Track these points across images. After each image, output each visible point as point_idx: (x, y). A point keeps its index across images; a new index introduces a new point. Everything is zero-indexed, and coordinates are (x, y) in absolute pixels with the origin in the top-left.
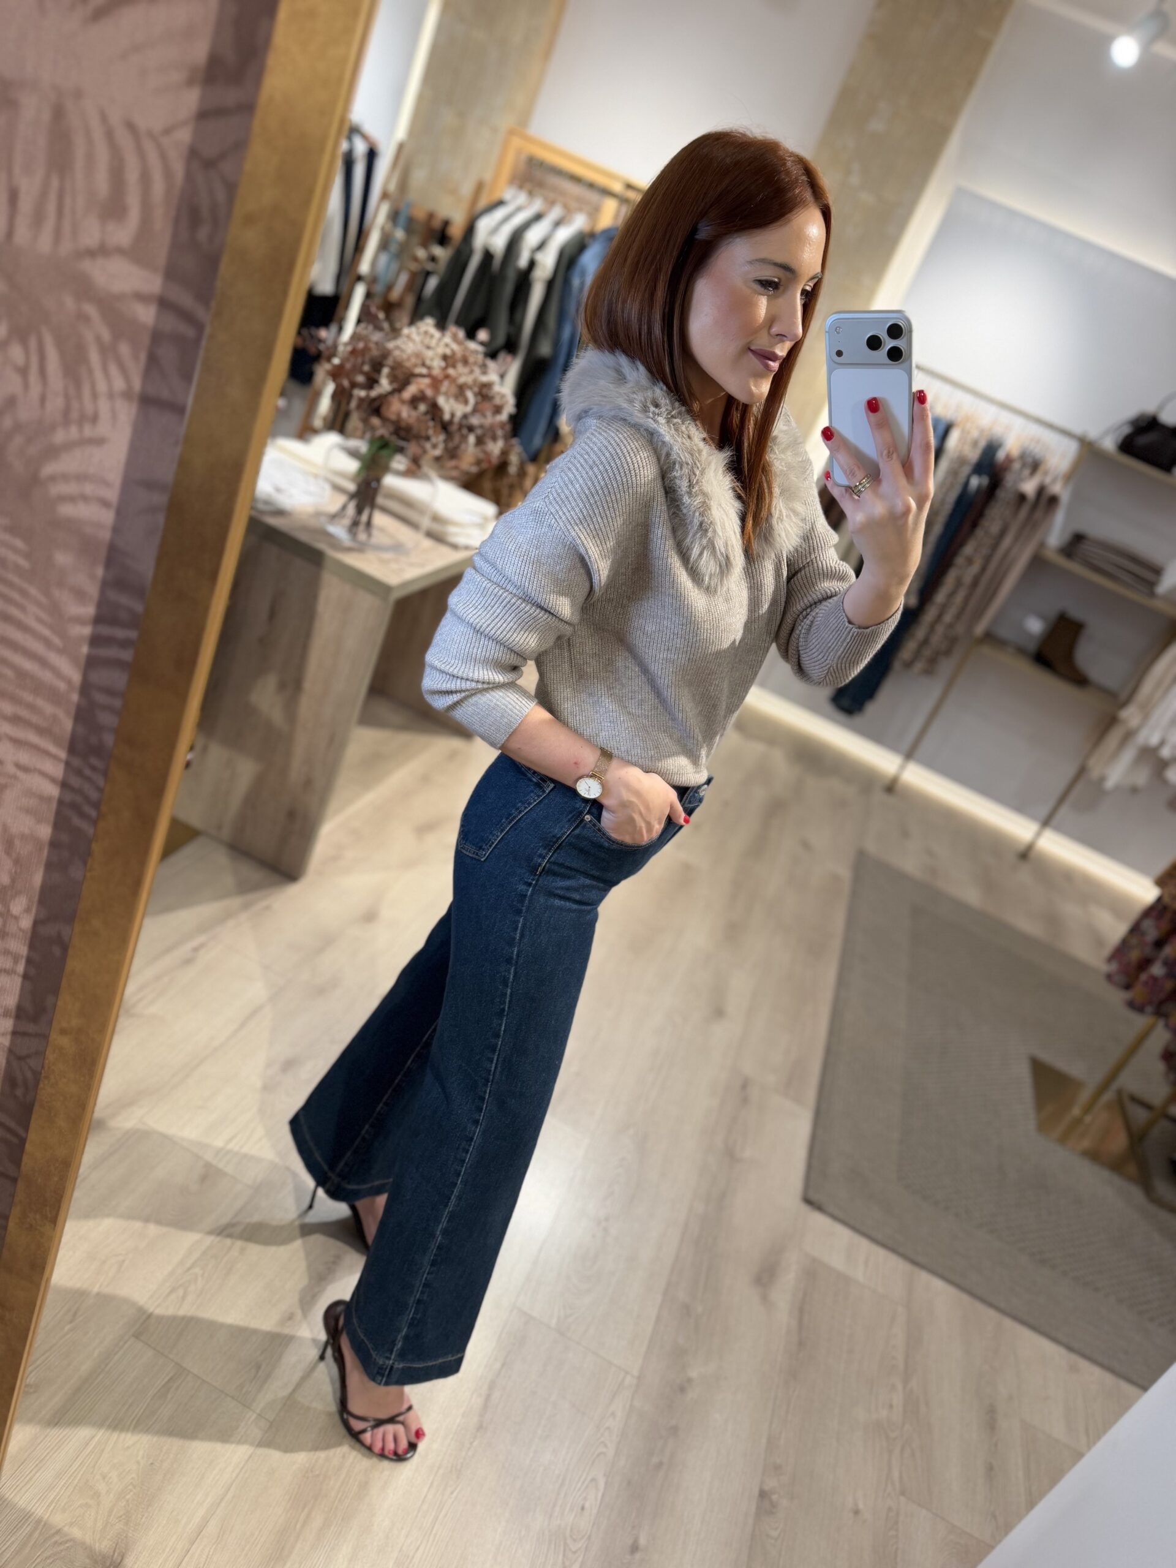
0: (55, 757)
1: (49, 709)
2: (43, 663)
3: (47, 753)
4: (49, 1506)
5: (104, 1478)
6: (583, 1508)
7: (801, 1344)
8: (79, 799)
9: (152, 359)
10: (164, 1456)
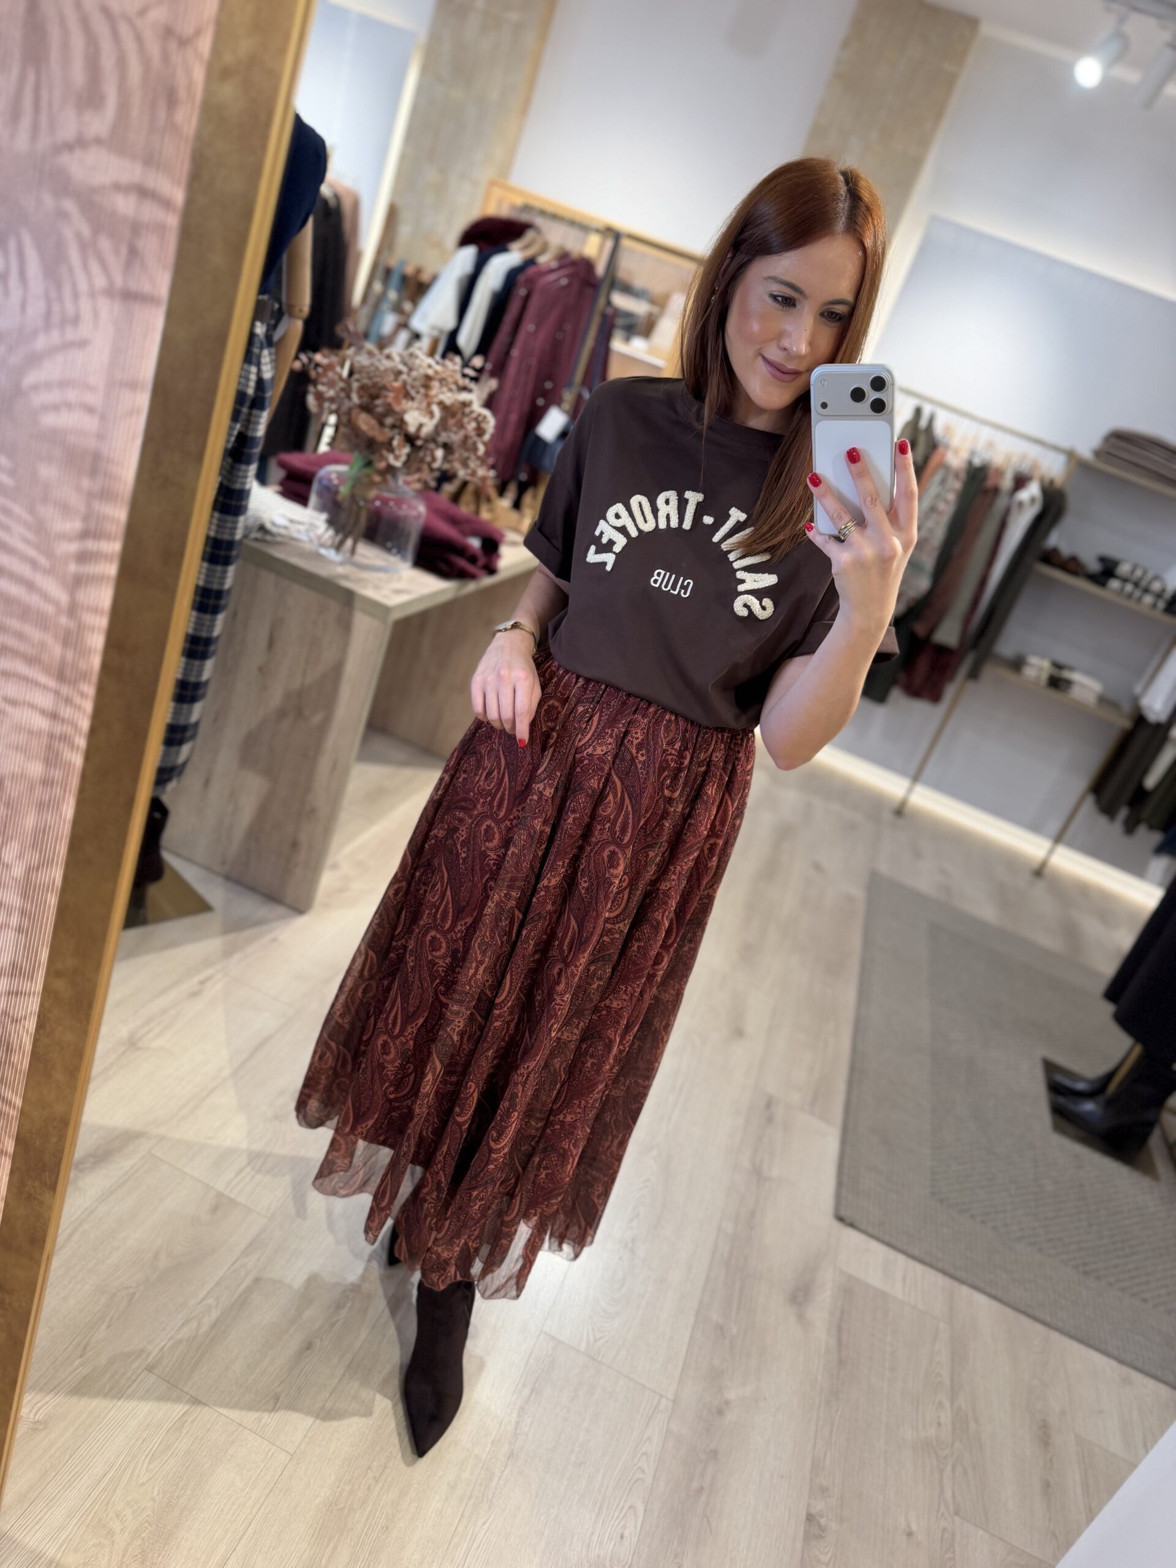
0: (45, 688)
1: (36, 634)
2: (30, 586)
3: (36, 684)
4: (60, 1547)
5: (118, 1516)
6: (622, 1537)
7: (841, 1362)
8: (68, 730)
9: (133, 252)
10: (180, 1492)
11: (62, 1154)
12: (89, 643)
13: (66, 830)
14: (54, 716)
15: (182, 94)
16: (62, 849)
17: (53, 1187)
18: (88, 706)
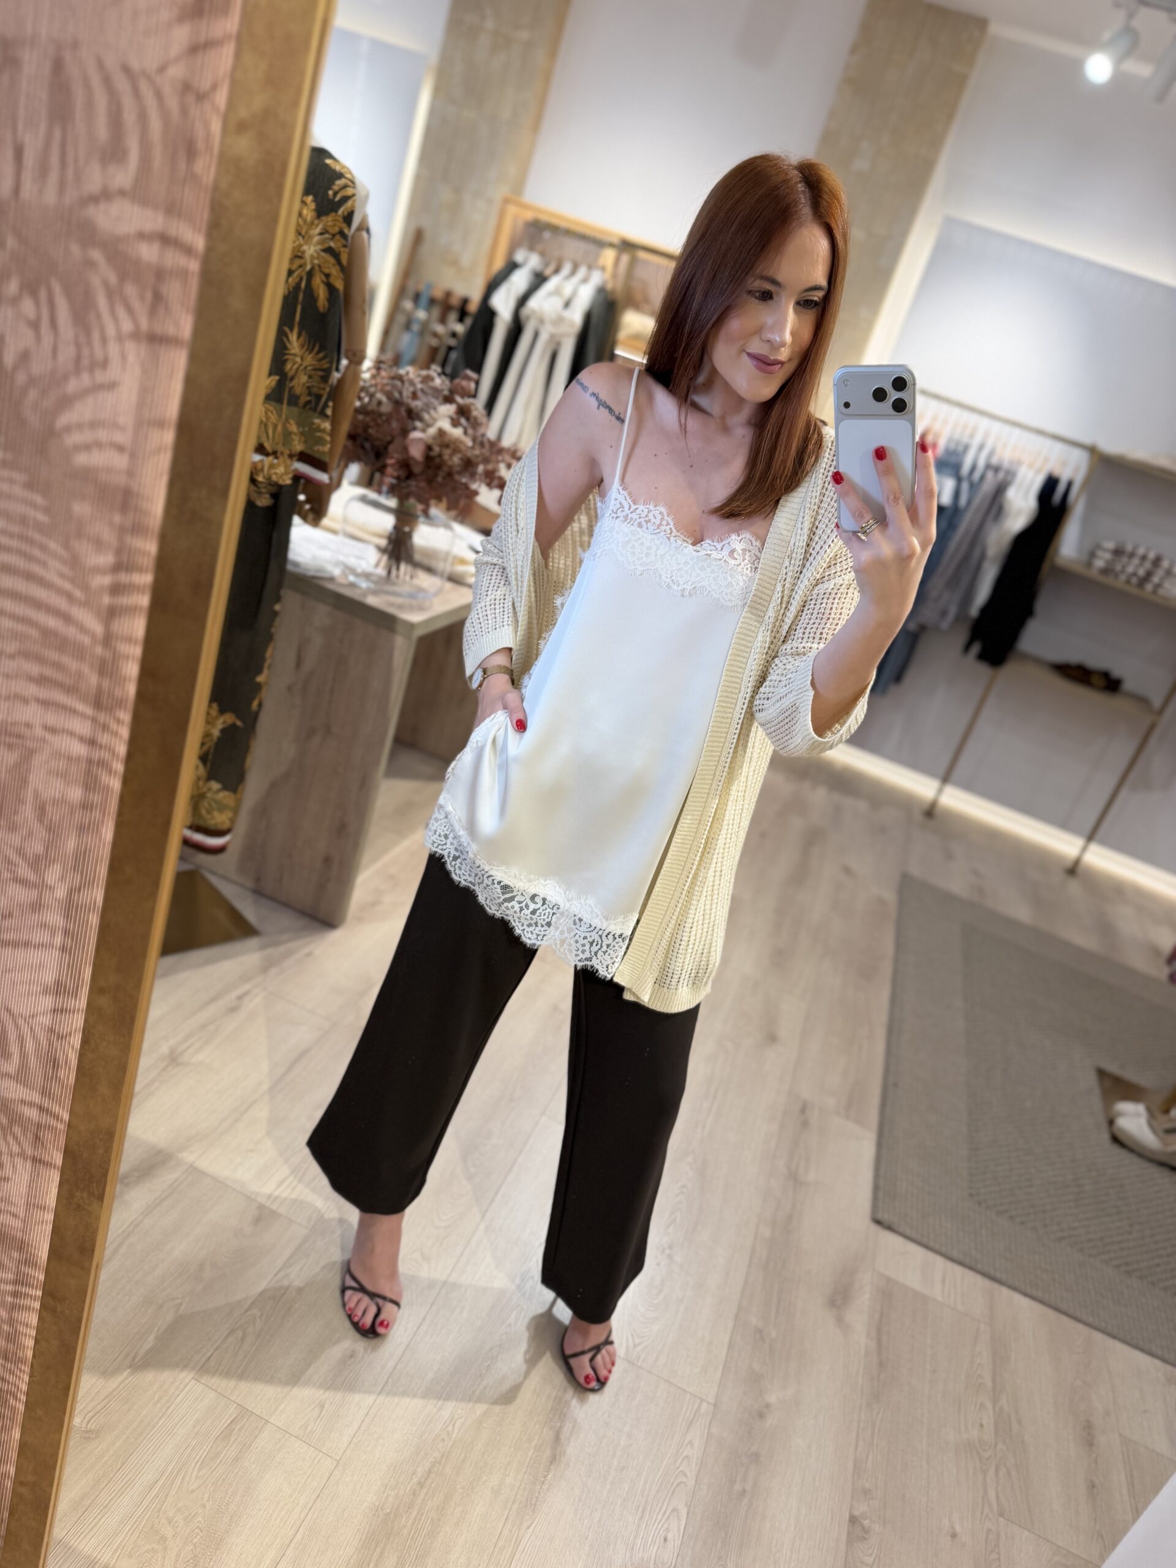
0: (83, 716)
1: (73, 665)
2: (67, 618)
3: (73, 711)
4: (116, 1551)
5: (170, 1523)
6: (665, 1540)
7: (881, 1364)
8: (106, 756)
9: (158, 297)
10: (230, 1498)
11: (109, 1165)
12: (123, 672)
13: (105, 852)
14: (92, 742)
15: (200, 145)
16: (103, 871)
17: (101, 1198)
18: (125, 732)
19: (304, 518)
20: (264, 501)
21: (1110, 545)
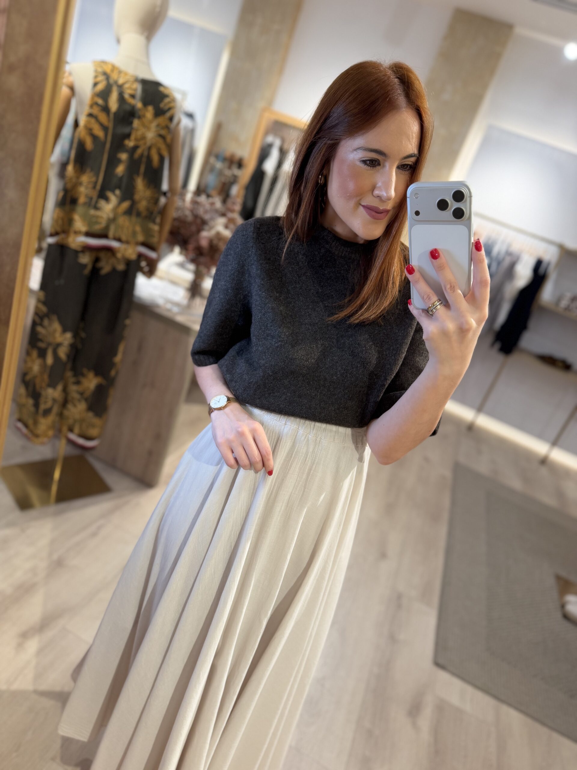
7: (436, 752)
19: (144, 273)
20: (121, 267)
21: (568, 295)
